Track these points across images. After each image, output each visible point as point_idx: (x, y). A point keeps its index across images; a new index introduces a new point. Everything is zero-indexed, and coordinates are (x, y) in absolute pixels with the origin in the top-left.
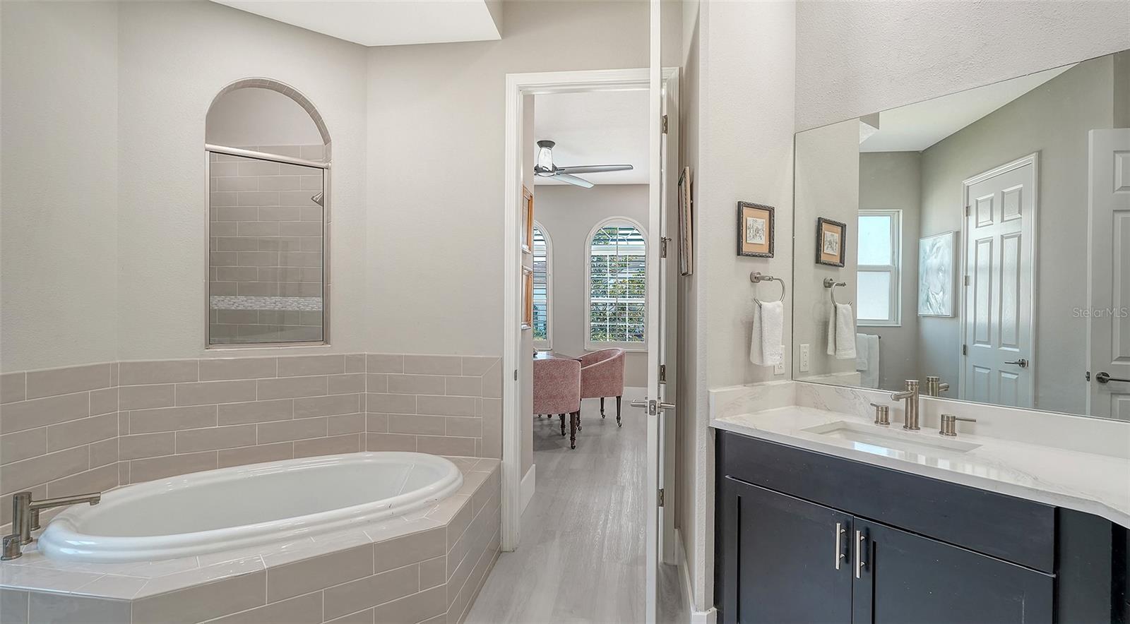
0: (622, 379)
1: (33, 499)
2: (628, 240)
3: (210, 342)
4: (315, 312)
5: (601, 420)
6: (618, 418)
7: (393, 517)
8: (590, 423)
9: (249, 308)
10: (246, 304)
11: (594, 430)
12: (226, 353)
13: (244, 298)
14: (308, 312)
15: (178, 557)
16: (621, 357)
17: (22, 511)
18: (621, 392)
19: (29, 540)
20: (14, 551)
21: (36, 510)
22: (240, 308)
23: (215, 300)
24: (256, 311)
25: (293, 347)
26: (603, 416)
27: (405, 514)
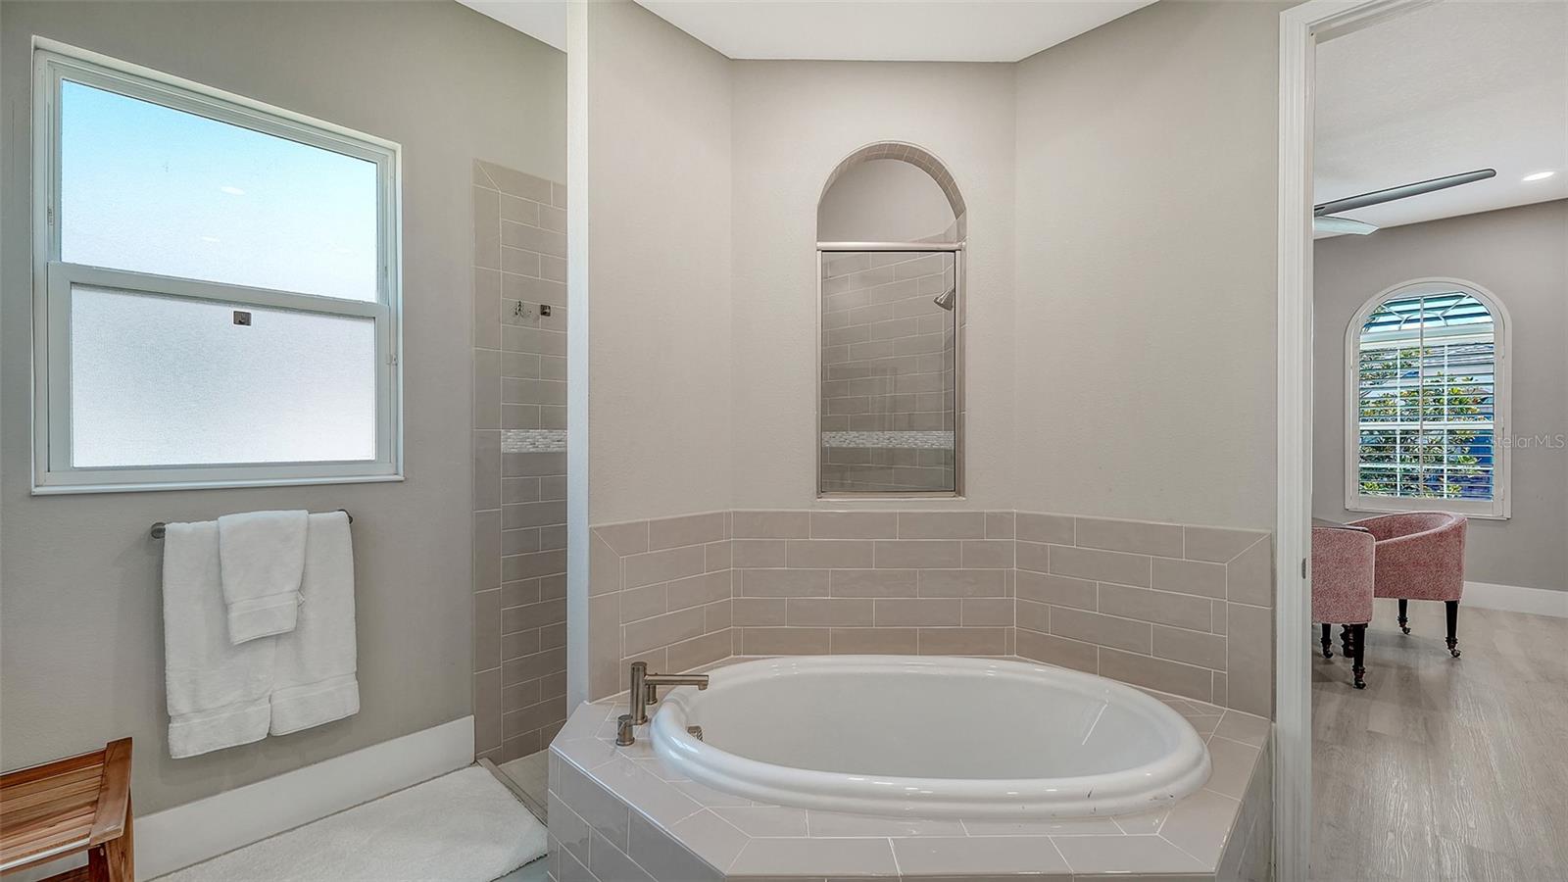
0: (1460, 569)
1: (648, 673)
2: (1446, 318)
3: (823, 488)
4: (935, 449)
5: (1402, 637)
6: (1451, 640)
7: (1095, 816)
8: (1381, 641)
9: (861, 446)
10: (858, 442)
11: (1389, 654)
12: (840, 504)
13: (855, 434)
14: (926, 449)
15: (785, 804)
16: (1458, 531)
17: (638, 685)
18: (1458, 593)
19: (645, 719)
20: (627, 736)
21: (651, 687)
22: (851, 446)
23: (827, 435)
24: (868, 449)
25: (916, 498)
26: (1406, 631)
27: (1118, 815)
